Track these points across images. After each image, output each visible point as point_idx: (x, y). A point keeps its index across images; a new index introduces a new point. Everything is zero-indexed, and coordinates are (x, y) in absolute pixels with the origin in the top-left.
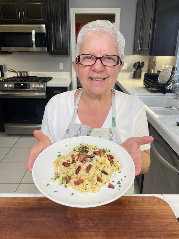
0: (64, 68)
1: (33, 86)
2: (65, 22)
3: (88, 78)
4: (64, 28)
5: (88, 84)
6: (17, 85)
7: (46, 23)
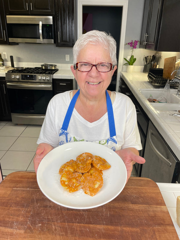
0: (70, 60)
1: (40, 78)
2: (72, 14)
3: (85, 82)
4: (71, 20)
5: (85, 86)
6: (24, 77)
7: (54, 15)
